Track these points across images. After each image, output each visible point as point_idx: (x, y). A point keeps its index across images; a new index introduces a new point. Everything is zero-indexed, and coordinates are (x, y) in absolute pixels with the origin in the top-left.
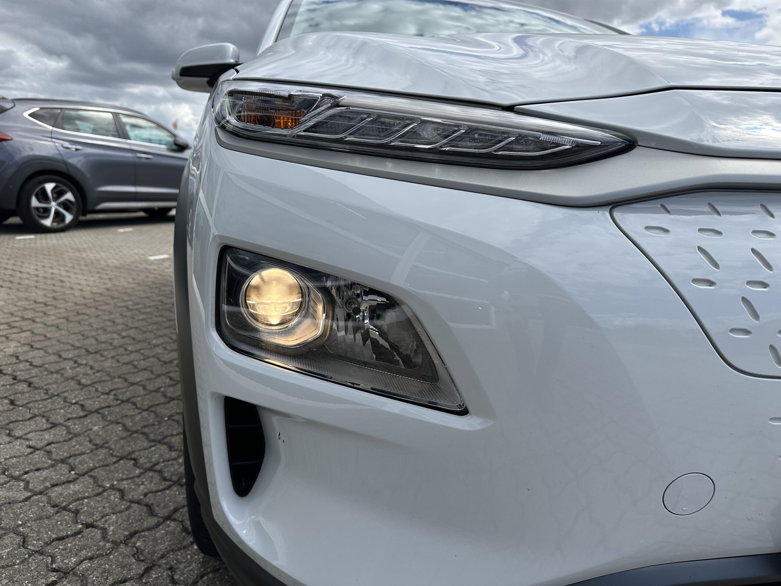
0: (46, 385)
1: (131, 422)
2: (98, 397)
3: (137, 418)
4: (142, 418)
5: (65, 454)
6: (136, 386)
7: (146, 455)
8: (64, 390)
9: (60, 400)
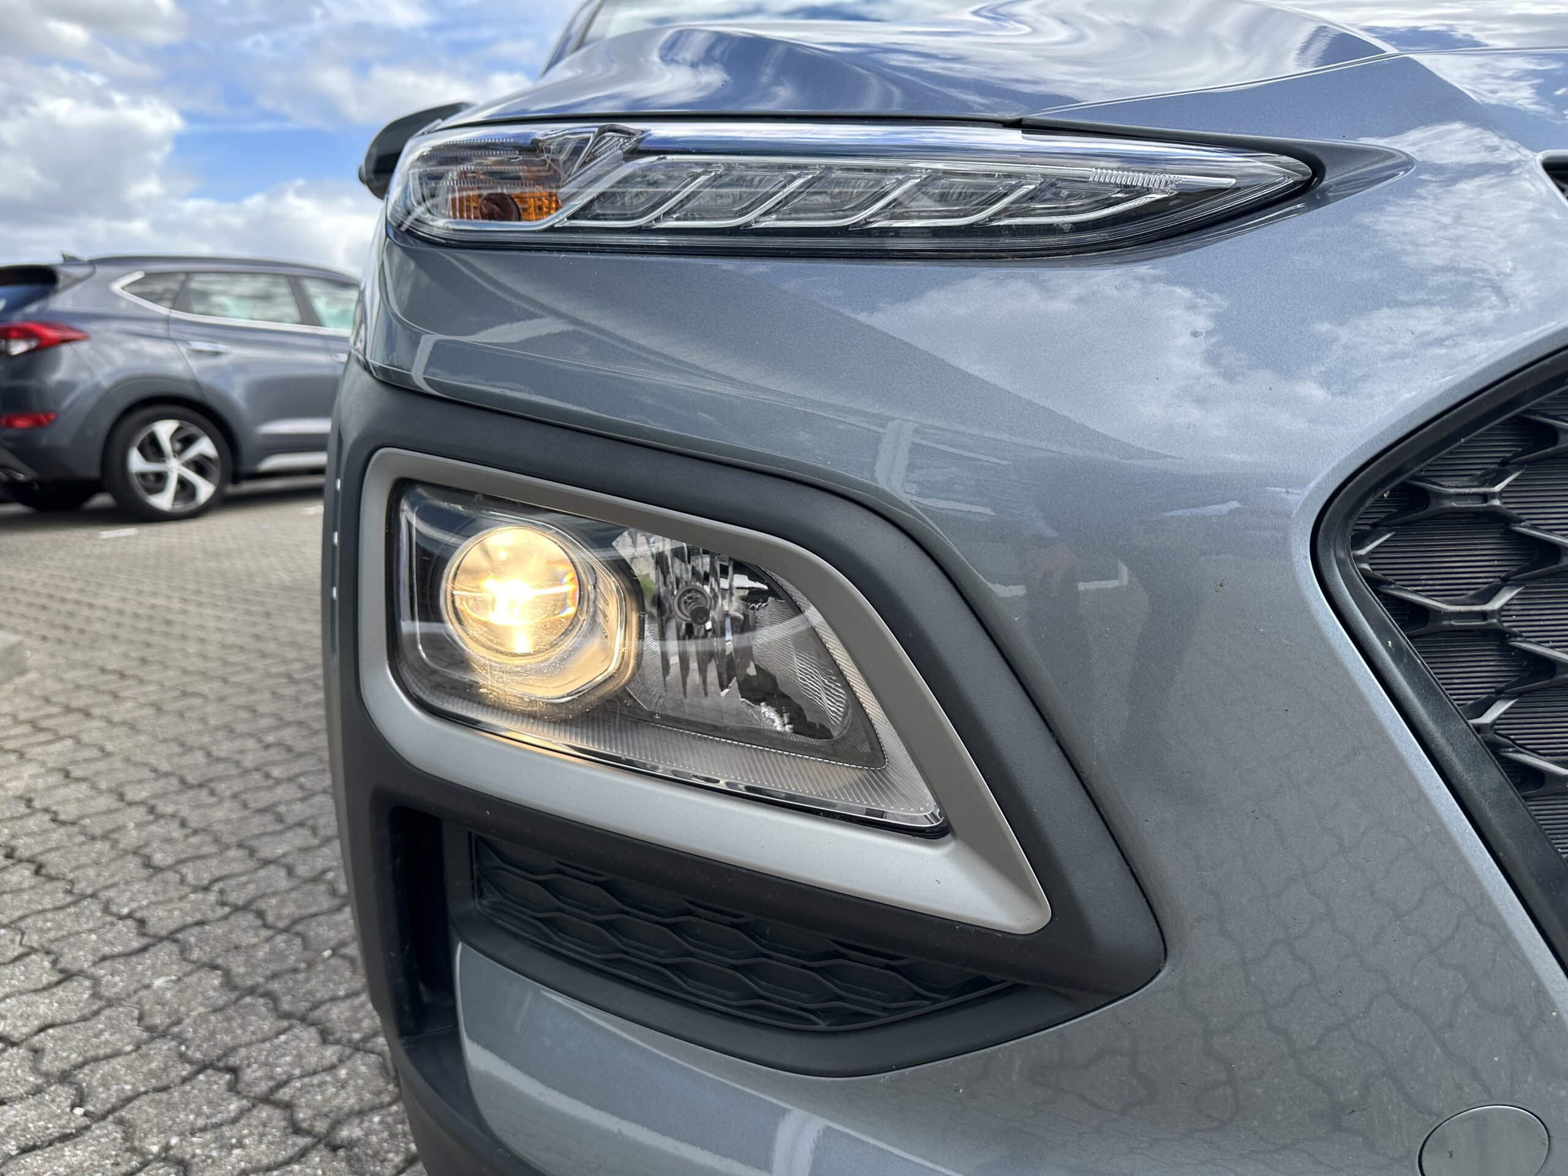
0: (72, 870)
1: (246, 963)
2: (182, 898)
3: (261, 954)
4: (272, 952)
5: (74, 1056)
6: (272, 867)
7: (263, 1058)
8: (110, 882)
9: (96, 908)
